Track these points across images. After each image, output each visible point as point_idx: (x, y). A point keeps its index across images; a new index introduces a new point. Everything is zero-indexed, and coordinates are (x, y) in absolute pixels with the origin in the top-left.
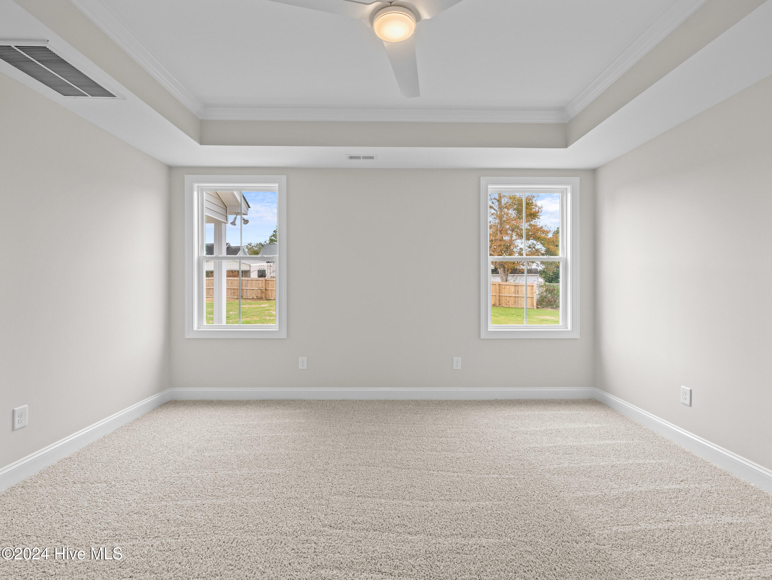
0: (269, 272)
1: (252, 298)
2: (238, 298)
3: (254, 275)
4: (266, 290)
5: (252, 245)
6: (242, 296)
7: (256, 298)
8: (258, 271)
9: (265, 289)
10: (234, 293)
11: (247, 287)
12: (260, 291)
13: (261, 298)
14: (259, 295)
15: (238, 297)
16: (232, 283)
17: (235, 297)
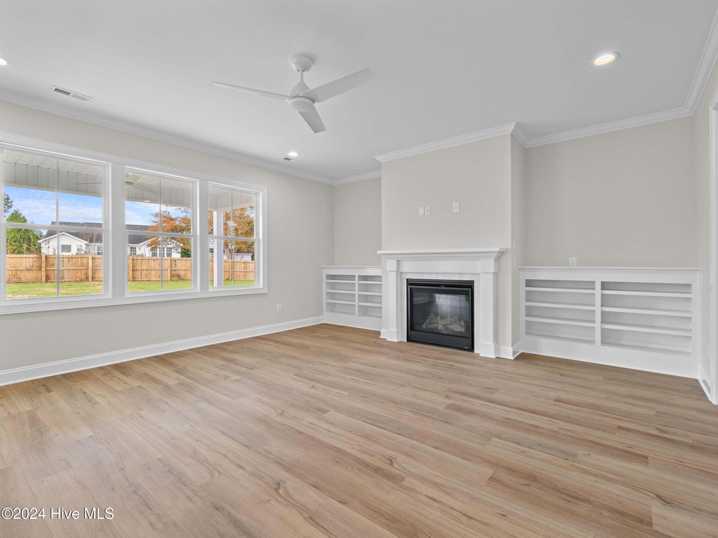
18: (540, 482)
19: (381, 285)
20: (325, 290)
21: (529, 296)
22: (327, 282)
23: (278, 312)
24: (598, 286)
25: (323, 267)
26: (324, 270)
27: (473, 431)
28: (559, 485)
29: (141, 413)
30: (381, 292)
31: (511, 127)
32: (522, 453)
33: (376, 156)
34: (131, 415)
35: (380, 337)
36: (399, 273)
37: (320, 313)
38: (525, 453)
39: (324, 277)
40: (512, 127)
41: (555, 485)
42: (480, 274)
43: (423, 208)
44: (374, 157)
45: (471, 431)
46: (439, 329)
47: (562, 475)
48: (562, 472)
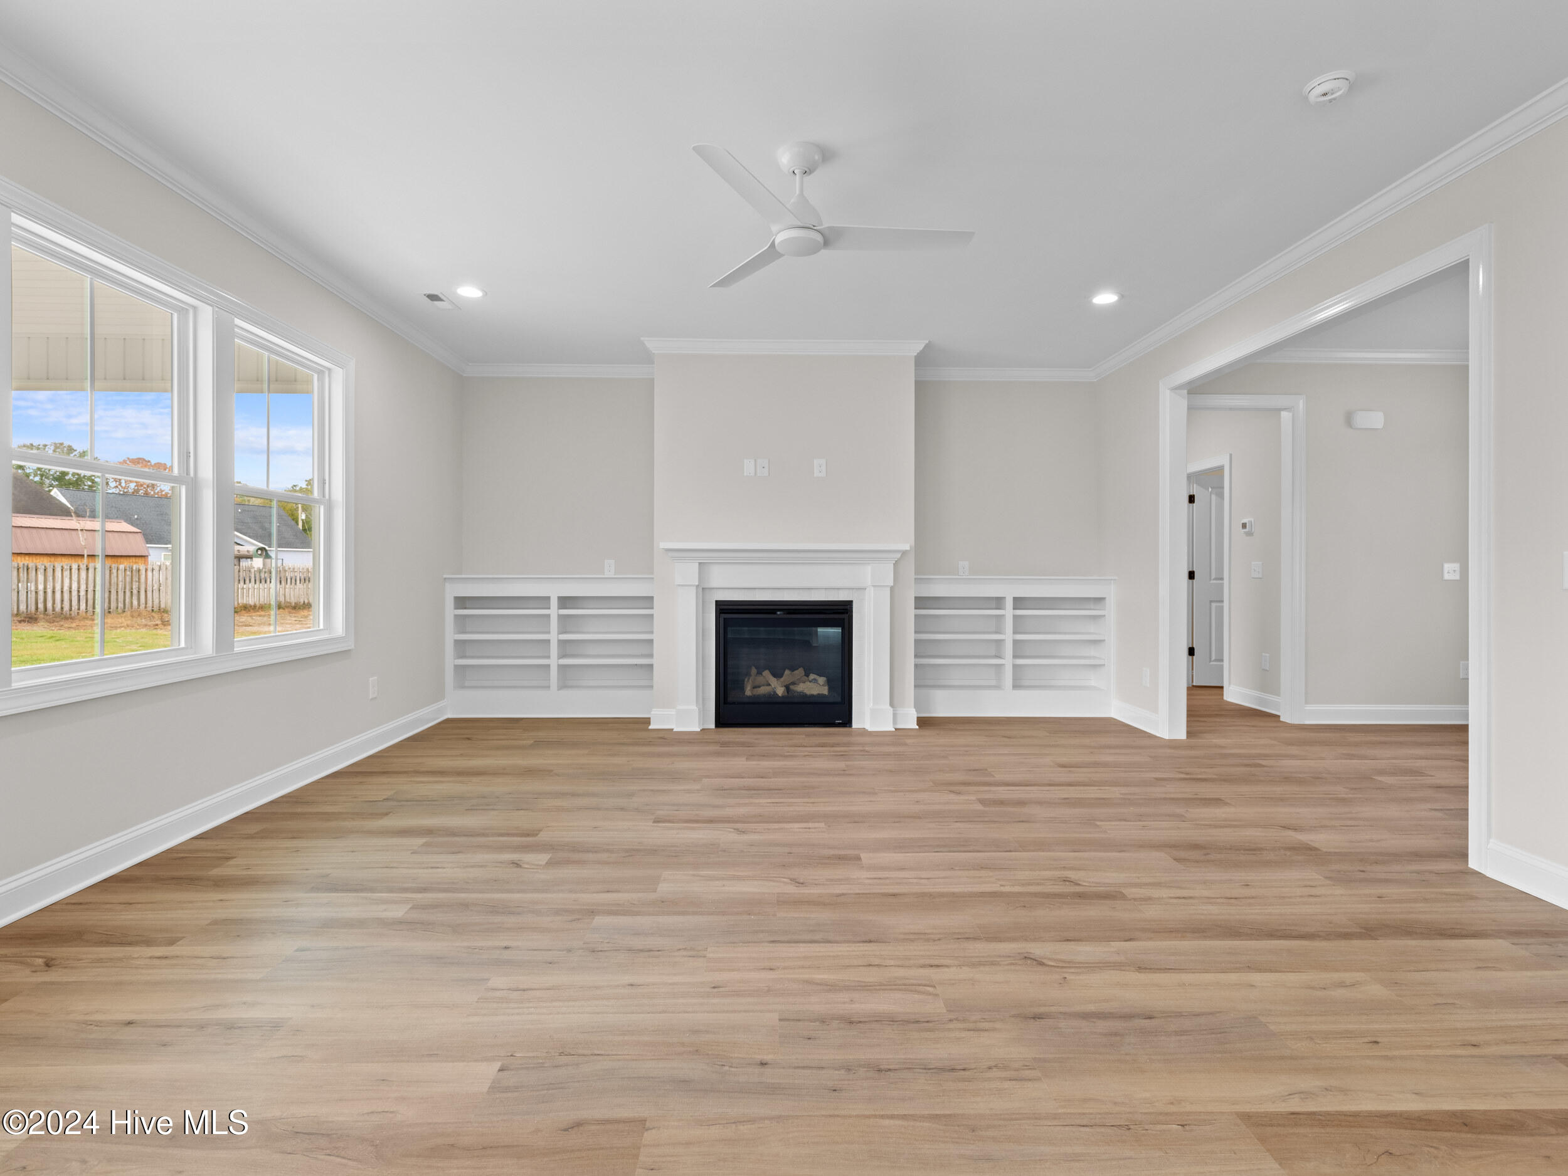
19: (652, 616)
20: (450, 635)
21: (921, 624)
22: (456, 616)
23: (372, 699)
24: (1009, 603)
25: (445, 579)
26: (448, 585)
29: (490, 984)
30: (652, 632)
31: (919, 346)
33: (647, 339)
34: (478, 999)
35: (650, 727)
36: (703, 590)
37: (438, 694)
39: (450, 603)
40: (921, 347)
42: (866, 589)
43: (753, 462)
44: (642, 339)
46: (780, 695)
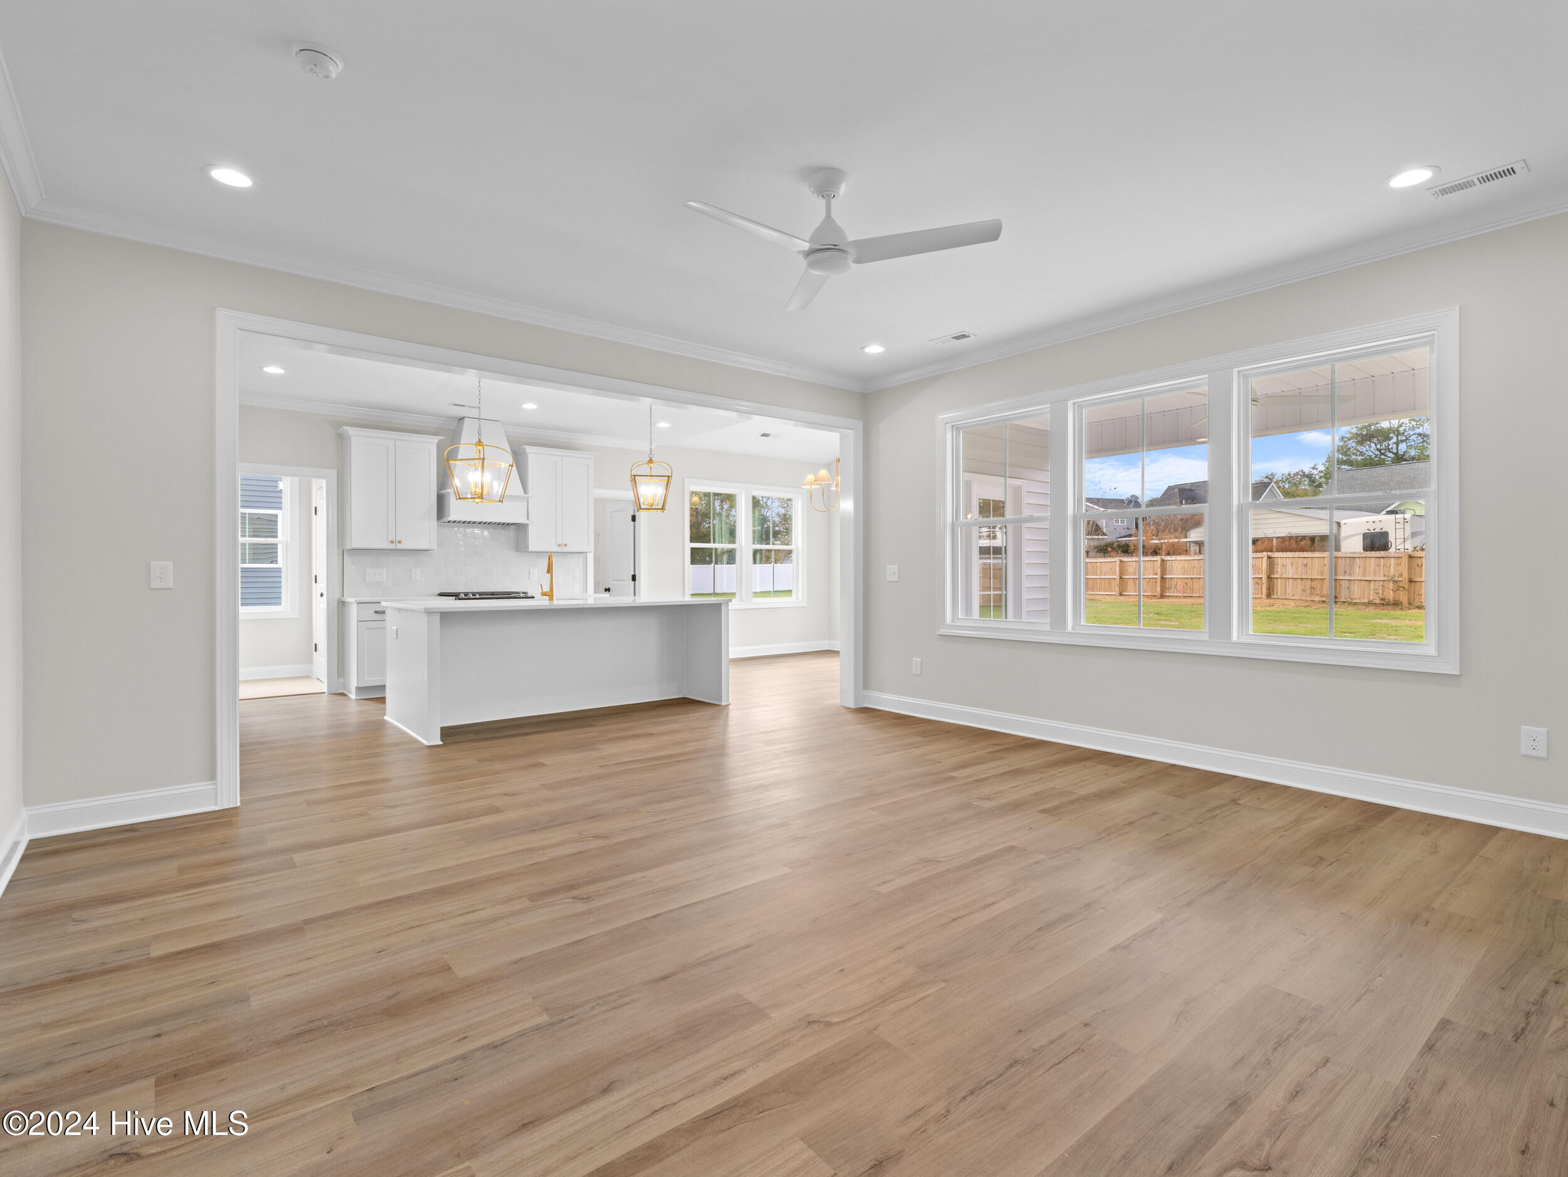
0: (1400, 535)
1: (1366, 601)
2: (1323, 601)
3: (1352, 545)
4: (1411, 581)
5: (1276, 477)
6: (1336, 598)
7: (1378, 601)
8: (1365, 536)
9: (1407, 581)
10: (1312, 588)
11: (1350, 575)
12: (1391, 585)
13: (1396, 604)
14: (1390, 596)
15: (1324, 599)
16: (1306, 565)
17: (1317, 599)
18: (378, 1015)
27: (600, 1001)
28: (344, 1032)
32: (462, 1036)
38: (456, 1039)
41: (350, 1027)
45: (601, 998)
47: (354, 1052)
48: (358, 1058)
